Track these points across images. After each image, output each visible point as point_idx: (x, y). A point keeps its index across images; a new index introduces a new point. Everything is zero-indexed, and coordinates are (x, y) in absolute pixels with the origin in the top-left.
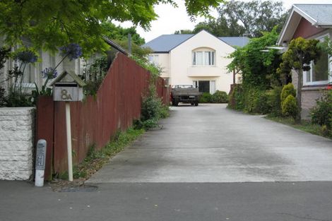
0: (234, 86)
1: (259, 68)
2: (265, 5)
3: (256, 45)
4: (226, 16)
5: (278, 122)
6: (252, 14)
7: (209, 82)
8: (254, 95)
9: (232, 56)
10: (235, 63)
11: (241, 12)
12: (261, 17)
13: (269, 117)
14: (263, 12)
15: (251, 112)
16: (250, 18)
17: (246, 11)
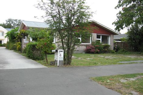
0: (7, 42)
1: (13, 37)
2: (19, 20)
3: (13, 31)
4: (8, 23)
5: (16, 52)
6: (16, 23)
7: (2, 41)
8: (12, 45)
9: (6, 34)
10: (7, 35)
11: (12, 22)
12: (18, 24)
13: (15, 51)
14: (19, 22)
15: (11, 49)
16: (15, 24)
17: (14, 22)
